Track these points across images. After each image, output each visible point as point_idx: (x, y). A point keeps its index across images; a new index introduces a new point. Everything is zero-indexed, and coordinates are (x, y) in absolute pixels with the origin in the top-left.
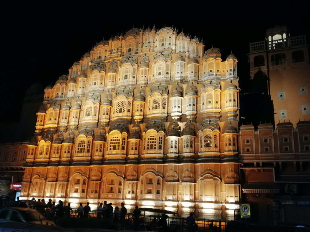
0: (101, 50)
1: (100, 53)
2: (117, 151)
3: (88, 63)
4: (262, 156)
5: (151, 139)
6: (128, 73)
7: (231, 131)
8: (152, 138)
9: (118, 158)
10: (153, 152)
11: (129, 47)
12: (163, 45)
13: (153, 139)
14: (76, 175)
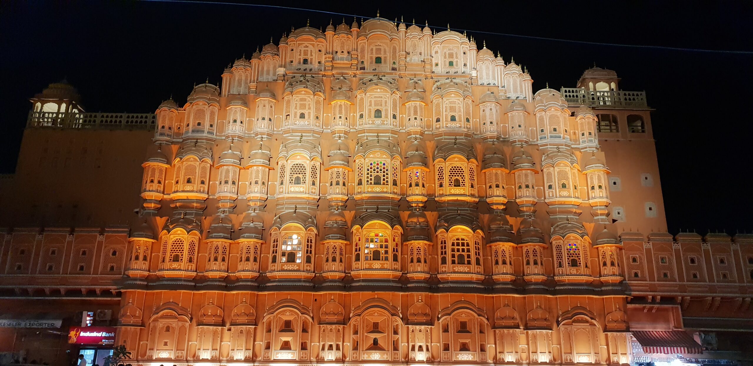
0: (307, 47)
1: (306, 53)
2: (384, 264)
3: (275, 69)
4: (660, 285)
5: (458, 244)
6: (381, 105)
7: (613, 241)
8: (460, 242)
9: (386, 278)
10: (467, 270)
11: (376, 53)
12: (451, 64)
13: (463, 245)
14: (285, 311)
